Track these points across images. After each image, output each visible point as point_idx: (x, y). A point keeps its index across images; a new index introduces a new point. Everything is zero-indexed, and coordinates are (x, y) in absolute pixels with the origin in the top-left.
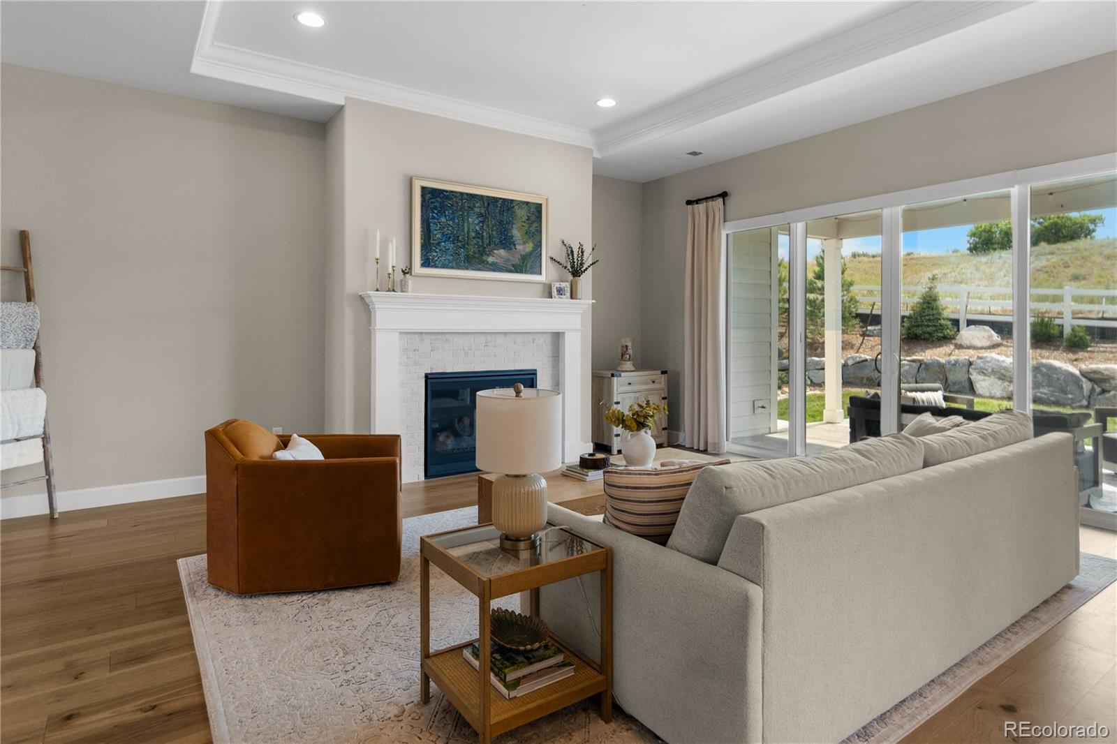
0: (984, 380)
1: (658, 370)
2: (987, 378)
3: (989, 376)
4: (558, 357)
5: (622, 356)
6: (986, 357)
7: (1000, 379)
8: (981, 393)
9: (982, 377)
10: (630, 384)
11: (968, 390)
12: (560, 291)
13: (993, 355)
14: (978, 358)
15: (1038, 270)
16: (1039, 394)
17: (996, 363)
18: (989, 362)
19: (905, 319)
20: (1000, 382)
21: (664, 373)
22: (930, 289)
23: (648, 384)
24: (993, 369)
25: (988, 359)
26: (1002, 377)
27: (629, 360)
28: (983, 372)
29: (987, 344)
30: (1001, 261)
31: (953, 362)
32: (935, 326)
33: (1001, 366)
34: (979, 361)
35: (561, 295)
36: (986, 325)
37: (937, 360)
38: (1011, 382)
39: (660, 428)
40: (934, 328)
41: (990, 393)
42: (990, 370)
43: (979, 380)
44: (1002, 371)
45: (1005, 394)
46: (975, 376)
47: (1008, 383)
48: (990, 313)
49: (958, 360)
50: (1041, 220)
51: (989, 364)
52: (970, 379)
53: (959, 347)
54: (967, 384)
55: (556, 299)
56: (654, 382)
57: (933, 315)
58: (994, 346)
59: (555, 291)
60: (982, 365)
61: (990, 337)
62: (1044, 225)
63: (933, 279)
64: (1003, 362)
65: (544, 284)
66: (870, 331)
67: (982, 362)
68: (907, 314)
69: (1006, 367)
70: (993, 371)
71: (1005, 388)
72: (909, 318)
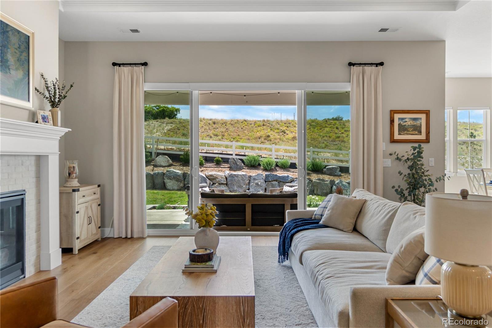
0: (170, 182)
1: (95, 184)
3: (172, 180)
4: (39, 177)
5: (69, 174)
6: (171, 170)
7: (177, 181)
8: (169, 188)
9: (169, 181)
10: (84, 196)
11: (164, 187)
12: (44, 119)
13: (172, 169)
14: (167, 171)
15: (169, 130)
17: (175, 173)
18: (172, 173)
21: (99, 186)
23: (91, 195)
24: (174, 176)
25: (171, 172)
26: (178, 180)
27: (76, 178)
28: (170, 178)
29: (167, 164)
31: (157, 174)
33: (177, 175)
34: (167, 173)
35: (46, 122)
36: (167, 156)
37: (149, 173)
38: (181, 182)
39: (98, 228)
41: (173, 188)
42: (172, 177)
43: (168, 182)
44: (178, 177)
45: (178, 188)
46: (166, 180)
47: (179, 183)
49: (159, 172)
50: (158, 107)
51: (172, 174)
52: (164, 181)
53: (155, 166)
54: (163, 184)
55: (41, 125)
56: (95, 193)
58: (170, 166)
59: (41, 118)
60: (169, 174)
61: (168, 161)
62: (159, 109)
64: (178, 172)
65: (30, 111)
67: (169, 173)
69: (179, 175)
70: (174, 177)
71: (178, 185)
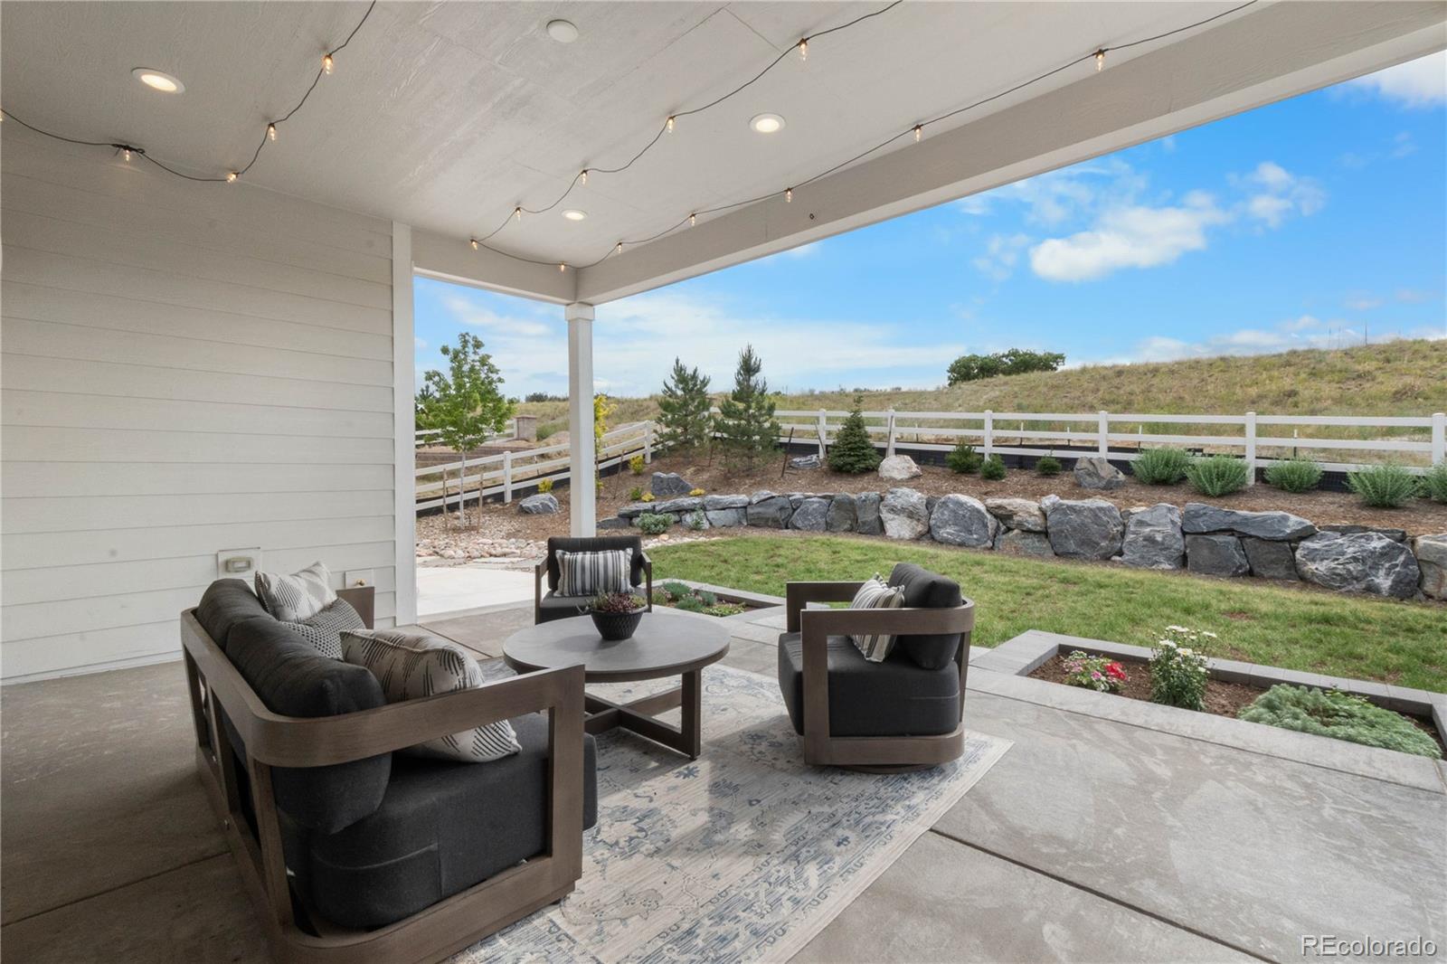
0: (894, 519)
2: (896, 517)
3: (898, 515)
6: (897, 491)
7: (909, 517)
8: (890, 535)
9: (892, 516)
11: (879, 531)
14: (890, 492)
16: (945, 535)
17: (906, 497)
18: (899, 498)
19: (829, 449)
20: (908, 521)
22: (855, 412)
24: (903, 506)
25: (899, 494)
26: (911, 516)
28: (892, 510)
29: (905, 476)
30: (959, 391)
31: (864, 498)
32: (857, 456)
33: (910, 502)
34: (890, 496)
36: (907, 455)
37: (848, 496)
38: (918, 520)
40: (856, 459)
41: (899, 535)
42: (900, 508)
43: (889, 520)
44: (911, 508)
45: (914, 536)
46: (885, 515)
47: (915, 522)
48: (917, 442)
49: (869, 496)
51: (899, 500)
52: (880, 517)
53: (877, 480)
54: (877, 524)
57: (855, 443)
58: (911, 480)
60: (892, 501)
61: (910, 469)
63: (859, 402)
64: (912, 496)
66: (796, 463)
67: (893, 498)
68: (830, 442)
69: (915, 504)
70: (903, 508)
71: (913, 529)
72: (834, 446)
